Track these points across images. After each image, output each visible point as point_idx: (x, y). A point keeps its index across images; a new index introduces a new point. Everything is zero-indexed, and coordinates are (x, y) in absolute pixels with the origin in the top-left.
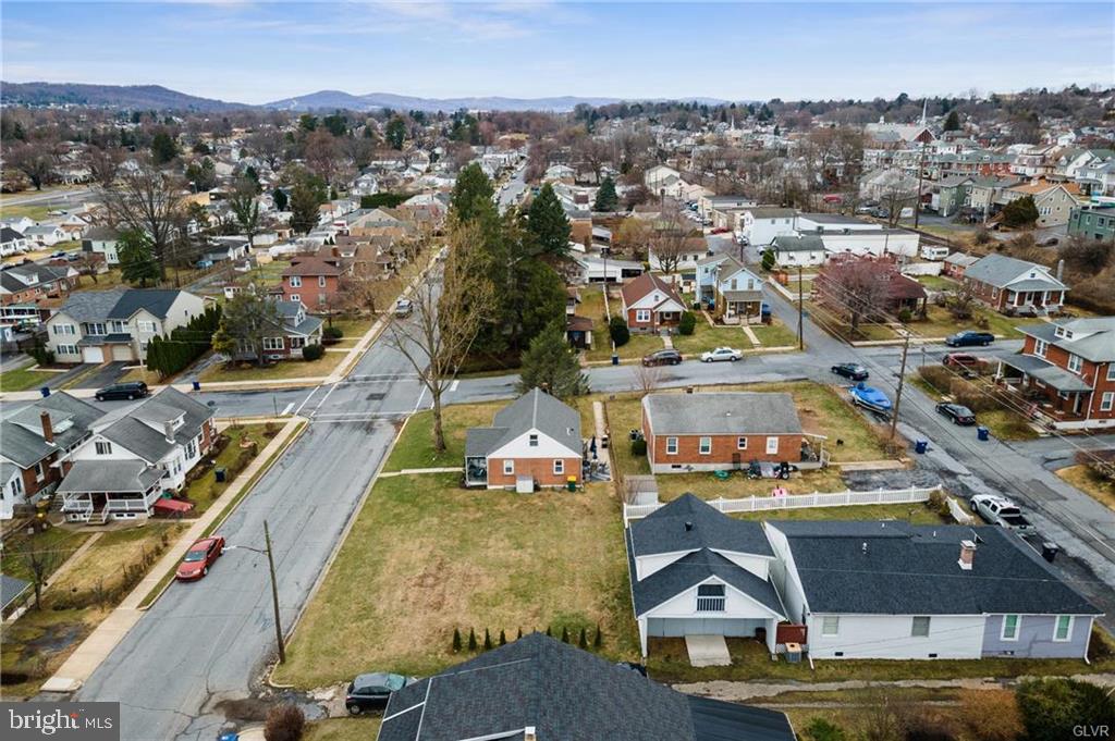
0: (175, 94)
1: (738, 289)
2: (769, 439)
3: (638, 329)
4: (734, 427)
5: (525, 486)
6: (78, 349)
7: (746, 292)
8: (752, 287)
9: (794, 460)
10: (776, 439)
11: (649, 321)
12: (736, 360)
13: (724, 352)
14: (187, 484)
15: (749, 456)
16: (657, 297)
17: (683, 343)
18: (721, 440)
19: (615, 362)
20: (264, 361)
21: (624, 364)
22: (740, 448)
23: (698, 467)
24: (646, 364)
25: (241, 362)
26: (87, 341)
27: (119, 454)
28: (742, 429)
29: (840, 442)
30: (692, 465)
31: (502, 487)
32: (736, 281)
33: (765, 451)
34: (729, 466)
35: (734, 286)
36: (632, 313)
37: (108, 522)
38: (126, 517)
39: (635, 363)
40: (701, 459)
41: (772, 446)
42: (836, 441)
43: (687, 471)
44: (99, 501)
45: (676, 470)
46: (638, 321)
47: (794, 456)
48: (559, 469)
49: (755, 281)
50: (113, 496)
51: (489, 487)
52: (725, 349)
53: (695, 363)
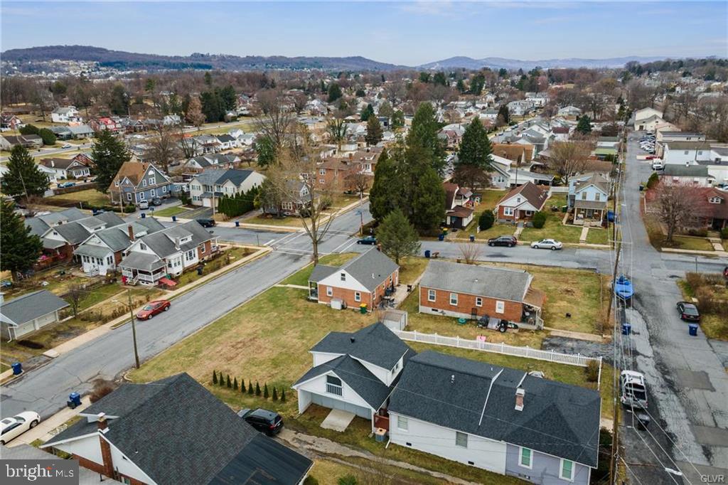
0: (369, 61)
1: (587, 200)
2: (498, 302)
3: (505, 221)
4: (475, 290)
5: (336, 305)
6: (201, 198)
7: (593, 202)
8: (599, 199)
9: (515, 320)
10: (503, 303)
11: (513, 215)
12: (556, 249)
13: (547, 242)
14: (184, 272)
15: (484, 312)
16: (519, 199)
17: (530, 233)
18: (464, 297)
19: (472, 239)
20: (280, 215)
21: (478, 242)
22: (477, 305)
23: (449, 313)
24: (490, 244)
25: (268, 214)
26: (206, 195)
27: (149, 251)
28: (480, 292)
29: (568, 315)
30: (445, 311)
31: (326, 303)
32: (586, 193)
33: (495, 310)
34: (469, 316)
35: (584, 197)
36: (501, 208)
37: (136, 285)
38: (145, 284)
39: (483, 242)
40: (451, 308)
41: (500, 308)
42: (565, 314)
43: (441, 314)
44: (135, 274)
45: (434, 313)
46: (505, 214)
47: (515, 317)
48: (358, 298)
49: (601, 195)
50: (141, 272)
51: (319, 302)
52: (549, 240)
53: (527, 248)
